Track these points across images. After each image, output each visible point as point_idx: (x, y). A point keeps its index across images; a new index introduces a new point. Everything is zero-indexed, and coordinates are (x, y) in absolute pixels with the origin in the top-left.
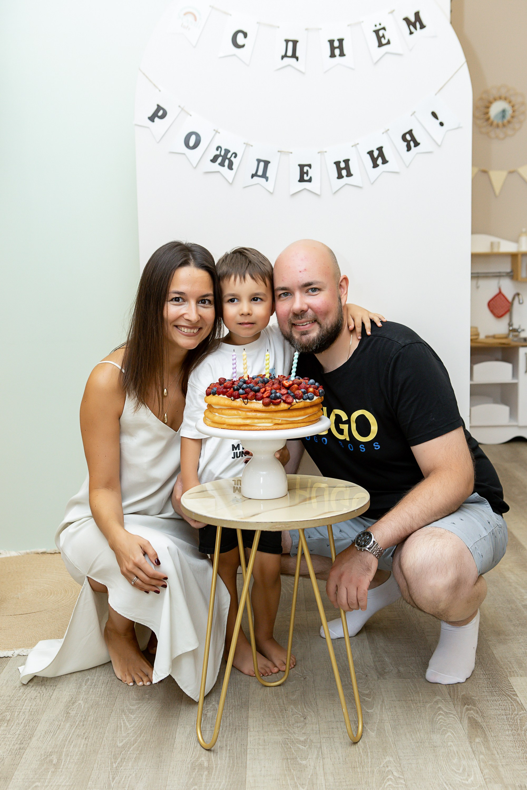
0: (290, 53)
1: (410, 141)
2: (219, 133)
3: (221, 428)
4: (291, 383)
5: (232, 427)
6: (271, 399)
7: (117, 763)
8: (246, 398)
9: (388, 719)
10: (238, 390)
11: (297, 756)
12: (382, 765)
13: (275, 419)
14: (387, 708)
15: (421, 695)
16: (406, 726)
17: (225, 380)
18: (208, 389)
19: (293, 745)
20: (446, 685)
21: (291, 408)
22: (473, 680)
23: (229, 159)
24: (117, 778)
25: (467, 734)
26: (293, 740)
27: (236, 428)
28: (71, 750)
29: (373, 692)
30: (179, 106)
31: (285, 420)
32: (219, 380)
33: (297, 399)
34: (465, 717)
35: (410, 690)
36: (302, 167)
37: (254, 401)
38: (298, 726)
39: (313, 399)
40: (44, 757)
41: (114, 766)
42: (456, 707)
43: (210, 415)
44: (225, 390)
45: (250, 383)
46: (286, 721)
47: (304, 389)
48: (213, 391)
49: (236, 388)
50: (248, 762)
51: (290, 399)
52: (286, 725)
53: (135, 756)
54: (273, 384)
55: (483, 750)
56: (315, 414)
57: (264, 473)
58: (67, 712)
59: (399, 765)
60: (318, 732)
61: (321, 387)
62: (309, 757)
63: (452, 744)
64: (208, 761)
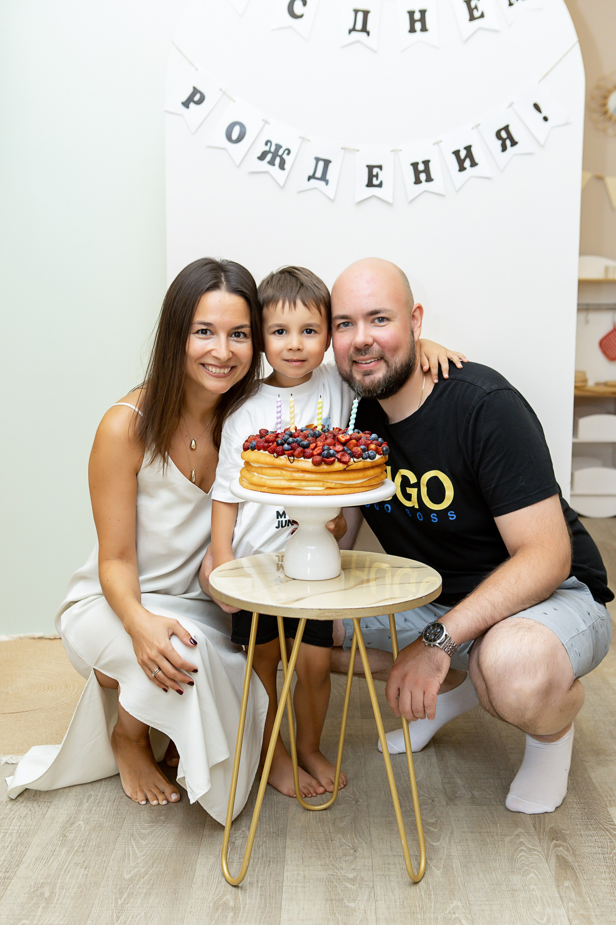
0: (359, 26)
1: (505, 139)
2: (269, 124)
3: (261, 492)
4: (348, 437)
5: (274, 491)
6: (323, 457)
7: (122, 899)
8: (292, 455)
9: (457, 854)
10: (282, 444)
11: (344, 897)
12: (448, 912)
13: (327, 482)
14: (456, 840)
15: (499, 827)
16: (479, 864)
17: (267, 431)
18: (246, 443)
19: (340, 884)
20: (530, 814)
21: (347, 469)
22: (564, 810)
23: (281, 157)
24: (122, 917)
25: (554, 875)
26: (340, 877)
27: (279, 491)
28: (67, 881)
29: (441, 822)
30: (221, 90)
31: (340, 484)
32: (260, 431)
33: (355, 458)
34: (553, 855)
35: (486, 819)
36: (370, 168)
37: (302, 458)
38: (347, 859)
39: (374, 458)
40: (34, 889)
41: (120, 903)
42: (541, 843)
43: (248, 475)
44: (266, 444)
45: (298, 436)
46: (331, 854)
47: (364, 445)
48: (251, 445)
49: (280, 442)
50: (283, 903)
51: (346, 458)
52: (331, 859)
53: (145, 891)
54: (326, 439)
55: (573, 896)
56: (377, 476)
57: (313, 547)
58: (64, 834)
59: (469, 912)
60: (371, 868)
61: (386, 444)
62: (358, 899)
63: (535, 887)
64: (235, 899)
